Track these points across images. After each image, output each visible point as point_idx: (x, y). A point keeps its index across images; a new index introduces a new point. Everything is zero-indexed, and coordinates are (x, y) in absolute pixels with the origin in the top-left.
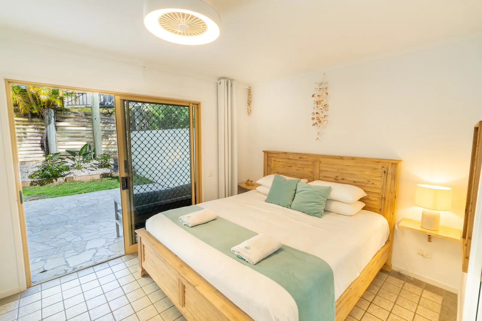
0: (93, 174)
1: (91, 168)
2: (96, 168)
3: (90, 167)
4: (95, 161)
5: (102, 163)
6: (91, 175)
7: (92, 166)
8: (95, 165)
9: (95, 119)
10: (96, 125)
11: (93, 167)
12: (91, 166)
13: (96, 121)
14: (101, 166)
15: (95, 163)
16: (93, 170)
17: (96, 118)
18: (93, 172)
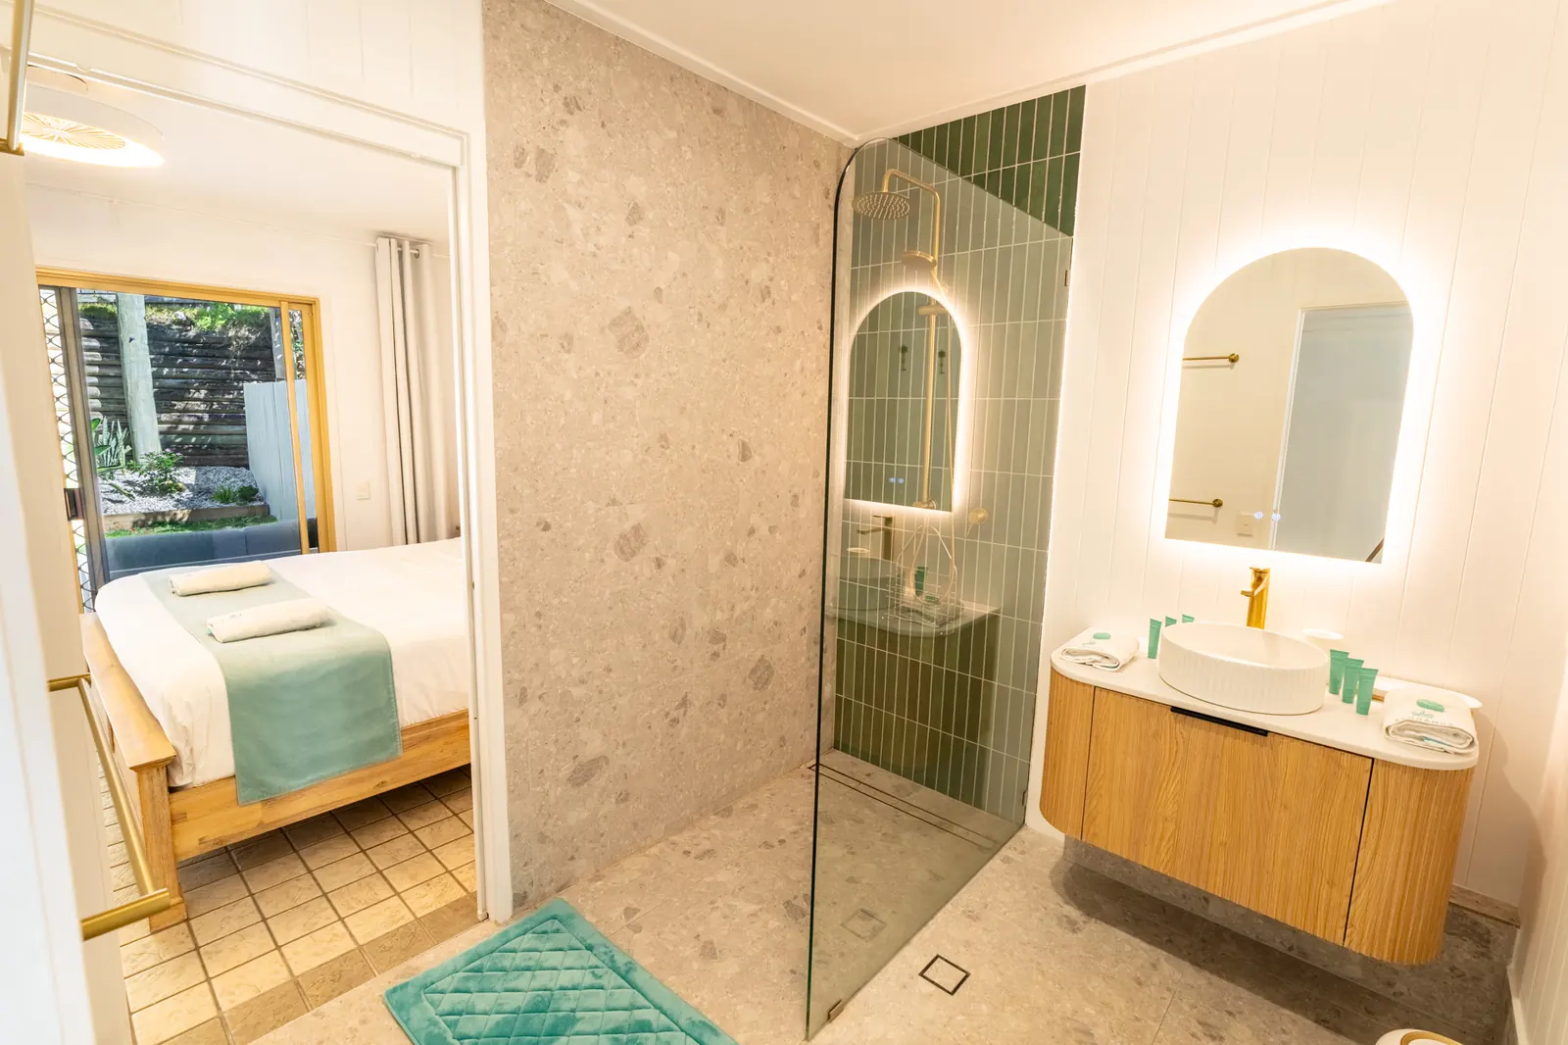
0: (120, 512)
1: (114, 496)
2: (129, 496)
3: (112, 491)
4: (129, 476)
5: (152, 480)
6: (112, 516)
7: (118, 490)
8: (129, 488)
9: (131, 340)
10: (132, 358)
11: (122, 493)
12: (112, 488)
13: (135, 346)
14: (148, 490)
15: (130, 479)
16: (121, 502)
17: (132, 336)
18: (119, 506)
